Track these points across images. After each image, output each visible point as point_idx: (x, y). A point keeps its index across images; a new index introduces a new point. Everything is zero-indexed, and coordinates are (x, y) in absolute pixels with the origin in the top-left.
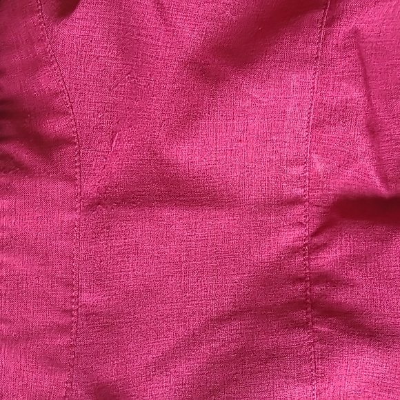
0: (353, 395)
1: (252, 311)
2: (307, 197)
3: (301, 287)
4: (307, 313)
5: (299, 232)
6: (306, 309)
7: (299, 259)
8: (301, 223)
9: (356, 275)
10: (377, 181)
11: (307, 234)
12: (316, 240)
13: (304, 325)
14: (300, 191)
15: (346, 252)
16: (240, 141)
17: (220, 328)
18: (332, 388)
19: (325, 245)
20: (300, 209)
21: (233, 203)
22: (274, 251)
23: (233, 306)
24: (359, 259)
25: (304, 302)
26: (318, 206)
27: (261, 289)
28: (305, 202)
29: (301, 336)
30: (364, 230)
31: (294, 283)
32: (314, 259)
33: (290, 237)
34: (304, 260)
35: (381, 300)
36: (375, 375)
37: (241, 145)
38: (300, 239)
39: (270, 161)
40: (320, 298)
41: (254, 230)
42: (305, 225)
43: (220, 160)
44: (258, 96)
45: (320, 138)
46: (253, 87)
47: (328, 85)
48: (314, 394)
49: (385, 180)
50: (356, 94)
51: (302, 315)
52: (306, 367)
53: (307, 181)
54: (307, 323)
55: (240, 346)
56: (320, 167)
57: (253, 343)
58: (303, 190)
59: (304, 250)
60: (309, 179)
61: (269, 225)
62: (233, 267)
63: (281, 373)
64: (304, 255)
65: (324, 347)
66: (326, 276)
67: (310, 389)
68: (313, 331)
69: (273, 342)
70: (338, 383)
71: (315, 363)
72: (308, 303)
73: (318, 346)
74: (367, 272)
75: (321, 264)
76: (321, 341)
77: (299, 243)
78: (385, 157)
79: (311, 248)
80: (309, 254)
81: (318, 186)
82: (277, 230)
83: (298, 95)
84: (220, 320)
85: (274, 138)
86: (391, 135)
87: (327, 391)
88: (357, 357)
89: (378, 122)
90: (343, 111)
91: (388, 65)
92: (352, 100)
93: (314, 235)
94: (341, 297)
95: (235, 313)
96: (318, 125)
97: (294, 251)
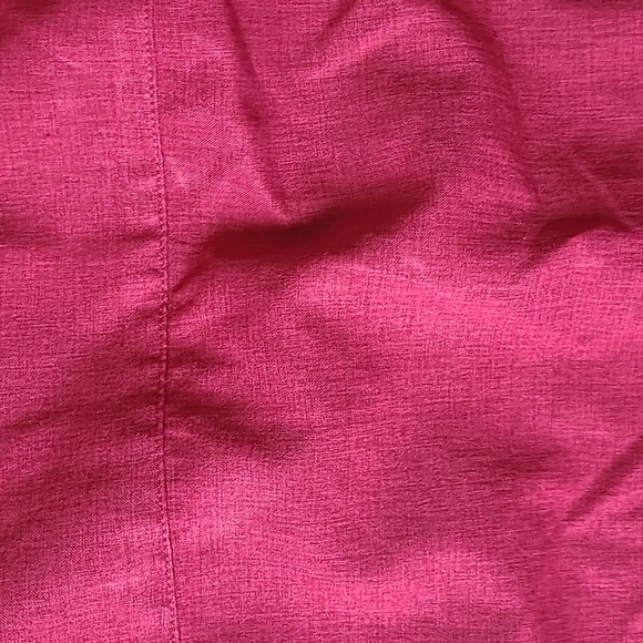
0: (232, 541)
1: (71, 410)
2: (165, 228)
3: (151, 370)
4: (157, 409)
5: (153, 284)
6: (157, 403)
7: (151, 328)
8: (156, 270)
9: (234, 348)
10: (267, 197)
11: (166, 288)
12: (179, 296)
13: (149, 430)
14: (153, 220)
15: (220, 313)
16: (48, 135)
17: (19, 439)
18: (195, 528)
19: (191, 303)
20: (154, 246)
21: (45, 239)
22: (113, 316)
23: (44, 403)
24: (238, 321)
25: (156, 394)
26: (183, 243)
27: (91, 376)
28: (161, 236)
29: (144, 446)
30: (245, 275)
31: (142, 364)
32: (175, 326)
33: (138, 293)
34: (160, 329)
35: (270, 385)
36: (263, 505)
37: (49, 141)
38: (154, 295)
39: (102, 169)
40: (181, 386)
41: (80, 282)
42: (163, 275)
43: (21, 169)
44: (64, 59)
45: (175, 130)
46: (54, 43)
47: (171, 37)
48: (165, 539)
49: (280, 195)
50: (219, 52)
51: (148, 414)
52: (150, 496)
53: (164, 202)
54: (156, 426)
55: (51, 468)
56: (182, 180)
57: (71, 460)
58: (157, 218)
59: (161, 314)
60: (167, 199)
61: (105, 274)
62: (45, 341)
63: (112, 506)
64: (161, 320)
65: (180, 461)
66: (193, 353)
67: (158, 530)
68: (164, 438)
69: (101, 456)
70: (206, 521)
71: (166, 488)
72: (161, 395)
73: (172, 461)
74: (249, 341)
75: (186, 334)
76: (175, 453)
77: (152, 303)
78: (282, 160)
79: (172, 310)
80: (169, 318)
81: (182, 210)
82: (117, 282)
83: (127, 55)
84: (22, 426)
85: (103, 130)
86: (290, 125)
87: (188, 534)
88: (234, 476)
89: (266, 103)
90: (202, 82)
91: (279, 12)
92: (213, 63)
93: (177, 289)
94: (213, 384)
95: (47, 415)
96: (168, 106)
97: (145, 315)
